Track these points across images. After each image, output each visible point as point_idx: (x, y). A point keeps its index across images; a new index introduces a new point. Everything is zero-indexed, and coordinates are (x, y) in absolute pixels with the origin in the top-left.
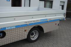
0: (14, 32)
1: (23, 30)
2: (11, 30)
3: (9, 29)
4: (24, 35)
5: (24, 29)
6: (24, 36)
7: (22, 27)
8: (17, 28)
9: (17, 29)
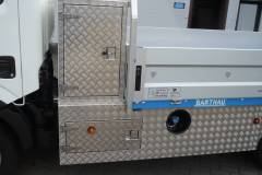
0: (216, 121)
1: (247, 119)
2: (208, 111)
3: (204, 108)
4: (249, 137)
5: (251, 114)
6: (246, 139)
7: (249, 107)
8: (230, 107)
9: (227, 110)
